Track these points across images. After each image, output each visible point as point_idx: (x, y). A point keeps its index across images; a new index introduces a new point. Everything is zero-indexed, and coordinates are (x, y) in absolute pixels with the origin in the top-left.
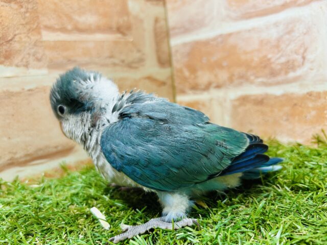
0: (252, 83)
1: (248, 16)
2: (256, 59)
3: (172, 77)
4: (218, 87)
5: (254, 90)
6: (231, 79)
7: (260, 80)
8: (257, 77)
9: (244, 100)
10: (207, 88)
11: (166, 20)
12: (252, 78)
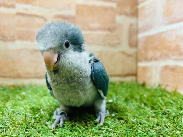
0: (170, 58)
1: (171, 23)
2: (173, 46)
3: (137, 53)
4: (156, 59)
5: (171, 63)
6: (161, 56)
7: (174, 57)
8: (173, 55)
9: (166, 68)
10: (151, 60)
11: (137, 25)
12: (171, 56)
